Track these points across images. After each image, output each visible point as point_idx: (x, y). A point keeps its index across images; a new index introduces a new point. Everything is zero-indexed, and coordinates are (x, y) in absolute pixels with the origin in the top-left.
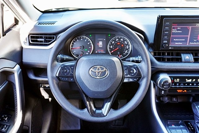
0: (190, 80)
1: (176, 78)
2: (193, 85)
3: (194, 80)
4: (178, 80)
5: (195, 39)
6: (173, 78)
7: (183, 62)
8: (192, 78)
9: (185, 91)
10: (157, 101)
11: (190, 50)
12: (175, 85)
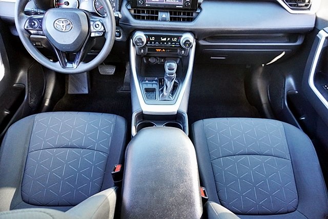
0: (165, 39)
1: (152, 36)
2: (167, 43)
3: (169, 39)
4: (153, 39)
6: (148, 37)
7: (160, 21)
8: (167, 37)
9: (164, 50)
10: (145, 62)
11: (167, 9)
12: (151, 43)
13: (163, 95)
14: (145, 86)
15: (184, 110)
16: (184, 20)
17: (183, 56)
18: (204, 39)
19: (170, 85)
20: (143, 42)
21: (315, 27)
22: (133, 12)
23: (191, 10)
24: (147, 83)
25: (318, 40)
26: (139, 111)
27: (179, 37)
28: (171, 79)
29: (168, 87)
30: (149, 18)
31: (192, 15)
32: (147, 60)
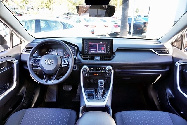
0: (98, 69)
1: (91, 67)
2: (99, 71)
3: (100, 69)
4: (92, 69)
5: (100, 49)
6: (90, 68)
7: (95, 60)
8: (99, 68)
9: (97, 74)
10: (88, 81)
11: (98, 55)
12: (91, 71)
13: (97, 97)
14: (88, 93)
15: (109, 104)
16: (107, 60)
17: (107, 77)
18: (118, 69)
19: (101, 92)
20: (87, 70)
21: (173, 61)
22: (82, 57)
23: (110, 55)
24: (89, 91)
25: (176, 67)
26: (84, 105)
27: (105, 68)
28: (101, 88)
29: (100, 92)
30: (90, 59)
31: (111, 58)
32: (89, 81)
